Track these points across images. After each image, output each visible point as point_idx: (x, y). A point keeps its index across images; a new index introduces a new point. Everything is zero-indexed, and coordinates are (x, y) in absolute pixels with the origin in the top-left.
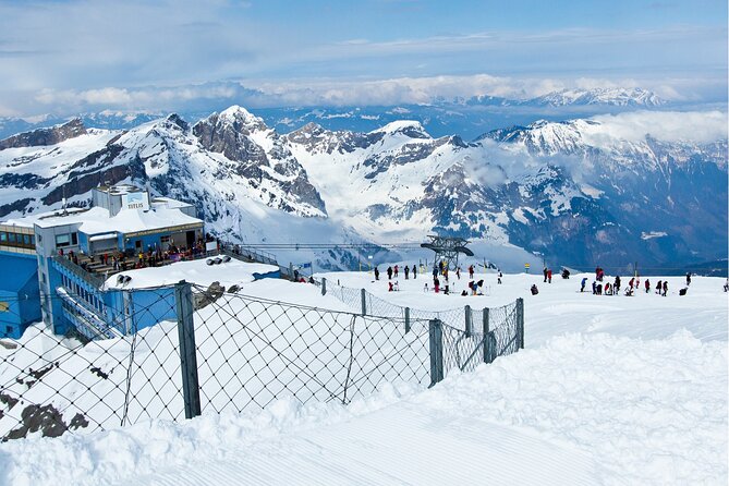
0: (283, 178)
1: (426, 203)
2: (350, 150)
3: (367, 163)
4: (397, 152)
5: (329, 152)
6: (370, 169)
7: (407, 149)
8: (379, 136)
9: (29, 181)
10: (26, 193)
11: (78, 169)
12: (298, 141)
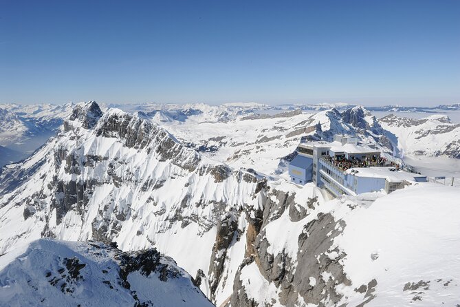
0: (376, 136)
1: (446, 153)
2: (408, 126)
3: (416, 132)
4: (433, 128)
5: (398, 126)
6: (418, 135)
7: (439, 128)
8: (425, 121)
9: (282, 129)
10: (281, 133)
11: (298, 126)
12: (384, 121)
